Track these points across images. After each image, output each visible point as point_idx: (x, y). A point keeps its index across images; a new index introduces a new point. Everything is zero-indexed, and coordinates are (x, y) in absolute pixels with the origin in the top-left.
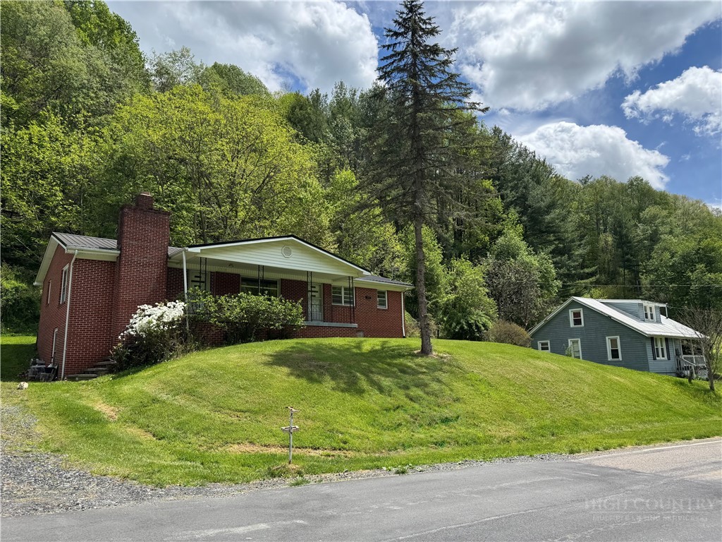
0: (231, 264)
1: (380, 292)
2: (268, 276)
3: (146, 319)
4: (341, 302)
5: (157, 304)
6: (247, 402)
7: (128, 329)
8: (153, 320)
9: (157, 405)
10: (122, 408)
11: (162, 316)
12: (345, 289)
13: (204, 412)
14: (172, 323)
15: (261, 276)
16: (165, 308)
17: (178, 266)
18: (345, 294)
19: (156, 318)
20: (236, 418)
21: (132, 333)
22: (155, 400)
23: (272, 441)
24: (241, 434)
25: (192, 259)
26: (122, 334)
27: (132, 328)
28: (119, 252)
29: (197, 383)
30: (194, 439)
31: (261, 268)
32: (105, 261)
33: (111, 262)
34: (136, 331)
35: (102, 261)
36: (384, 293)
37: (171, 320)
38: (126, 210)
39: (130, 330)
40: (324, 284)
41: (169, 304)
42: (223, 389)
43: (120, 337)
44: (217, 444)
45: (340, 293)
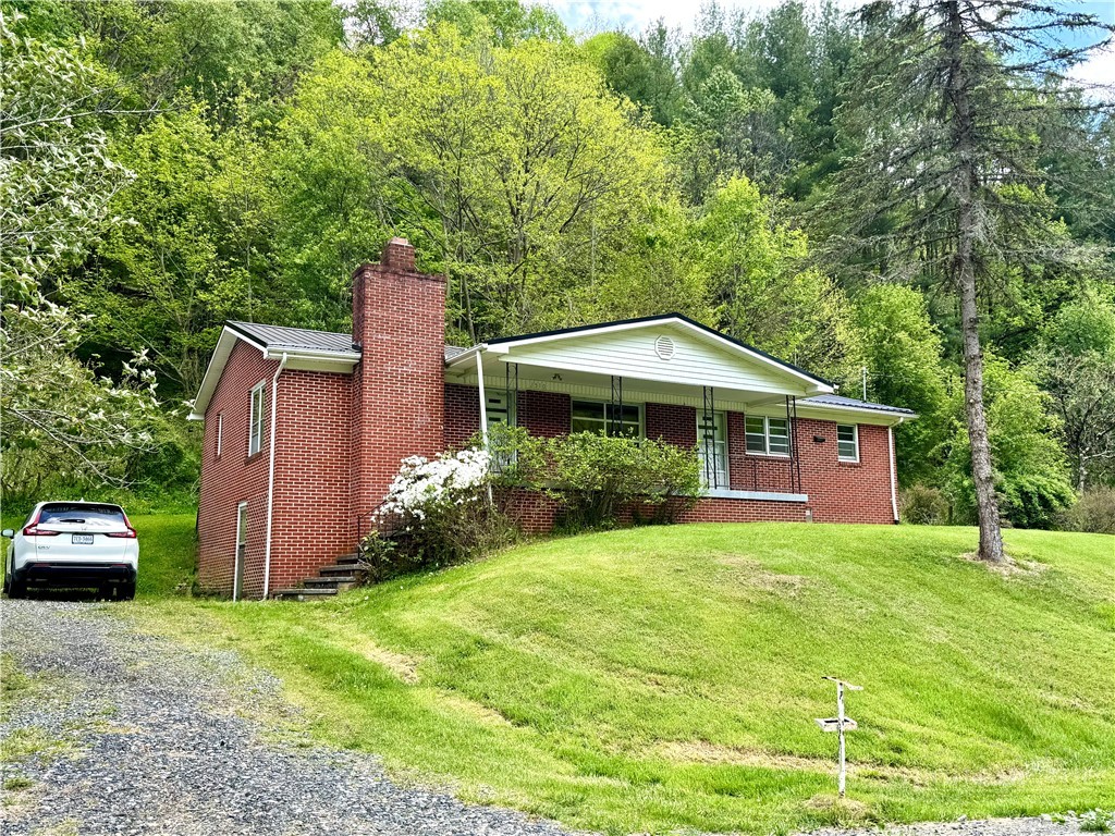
0: (558, 375)
1: (840, 429)
2: (630, 397)
3: (422, 485)
4: (765, 450)
5: (438, 454)
6: (667, 654)
7: (385, 502)
8: (437, 487)
9: (489, 654)
10: (420, 658)
11: (451, 477)
12: (772, 422)
13: (587, 672)
14: (468, 492)
15: (616, 398)
16: (454, 463)
17: (468, 381)
18: (772, 432)
19: (441, 482)
20: (656, 686)
21: (397, 510)
22: (482, 645)
23: (746, 739)
24: (678, 722)
25: (493, 367)
26: (376, 512)
27: (395, 500)
28: (359, 355)
29: (554, 612)
30: (588, 727)
31: (616, 382)
32: (333, 374)
33: (344, 375)
34: (403, 507)
35: (327, 374)
36: (850, 430)
37: (467, 485)
38: (368, 274)
39: (391, 505)
40: (729, 412)
41: (460, 455)
42: (609, 625)
43: (373, 518)
44: (638, 739)
45: (762, 430)
